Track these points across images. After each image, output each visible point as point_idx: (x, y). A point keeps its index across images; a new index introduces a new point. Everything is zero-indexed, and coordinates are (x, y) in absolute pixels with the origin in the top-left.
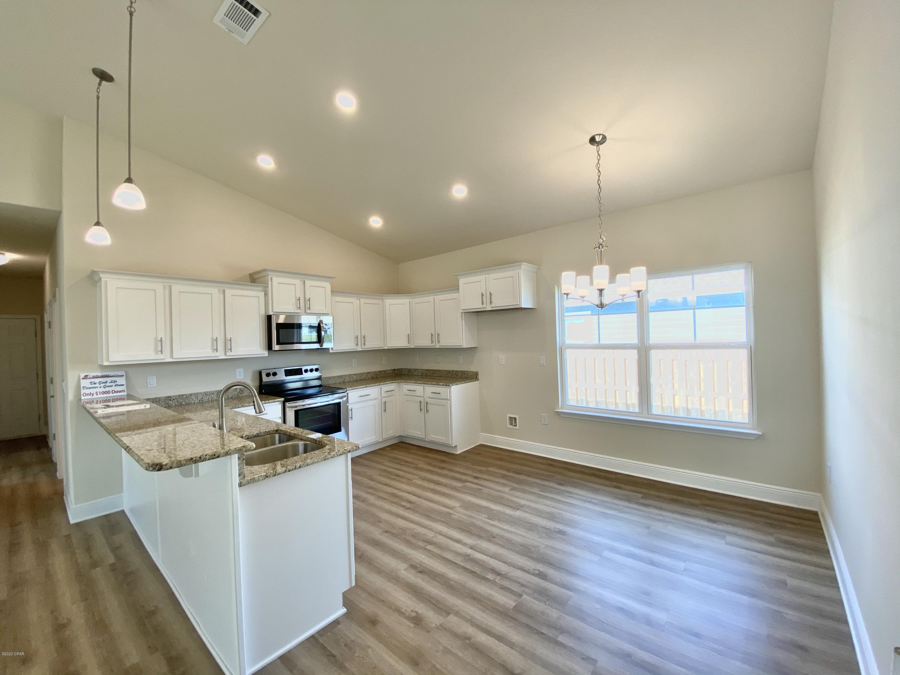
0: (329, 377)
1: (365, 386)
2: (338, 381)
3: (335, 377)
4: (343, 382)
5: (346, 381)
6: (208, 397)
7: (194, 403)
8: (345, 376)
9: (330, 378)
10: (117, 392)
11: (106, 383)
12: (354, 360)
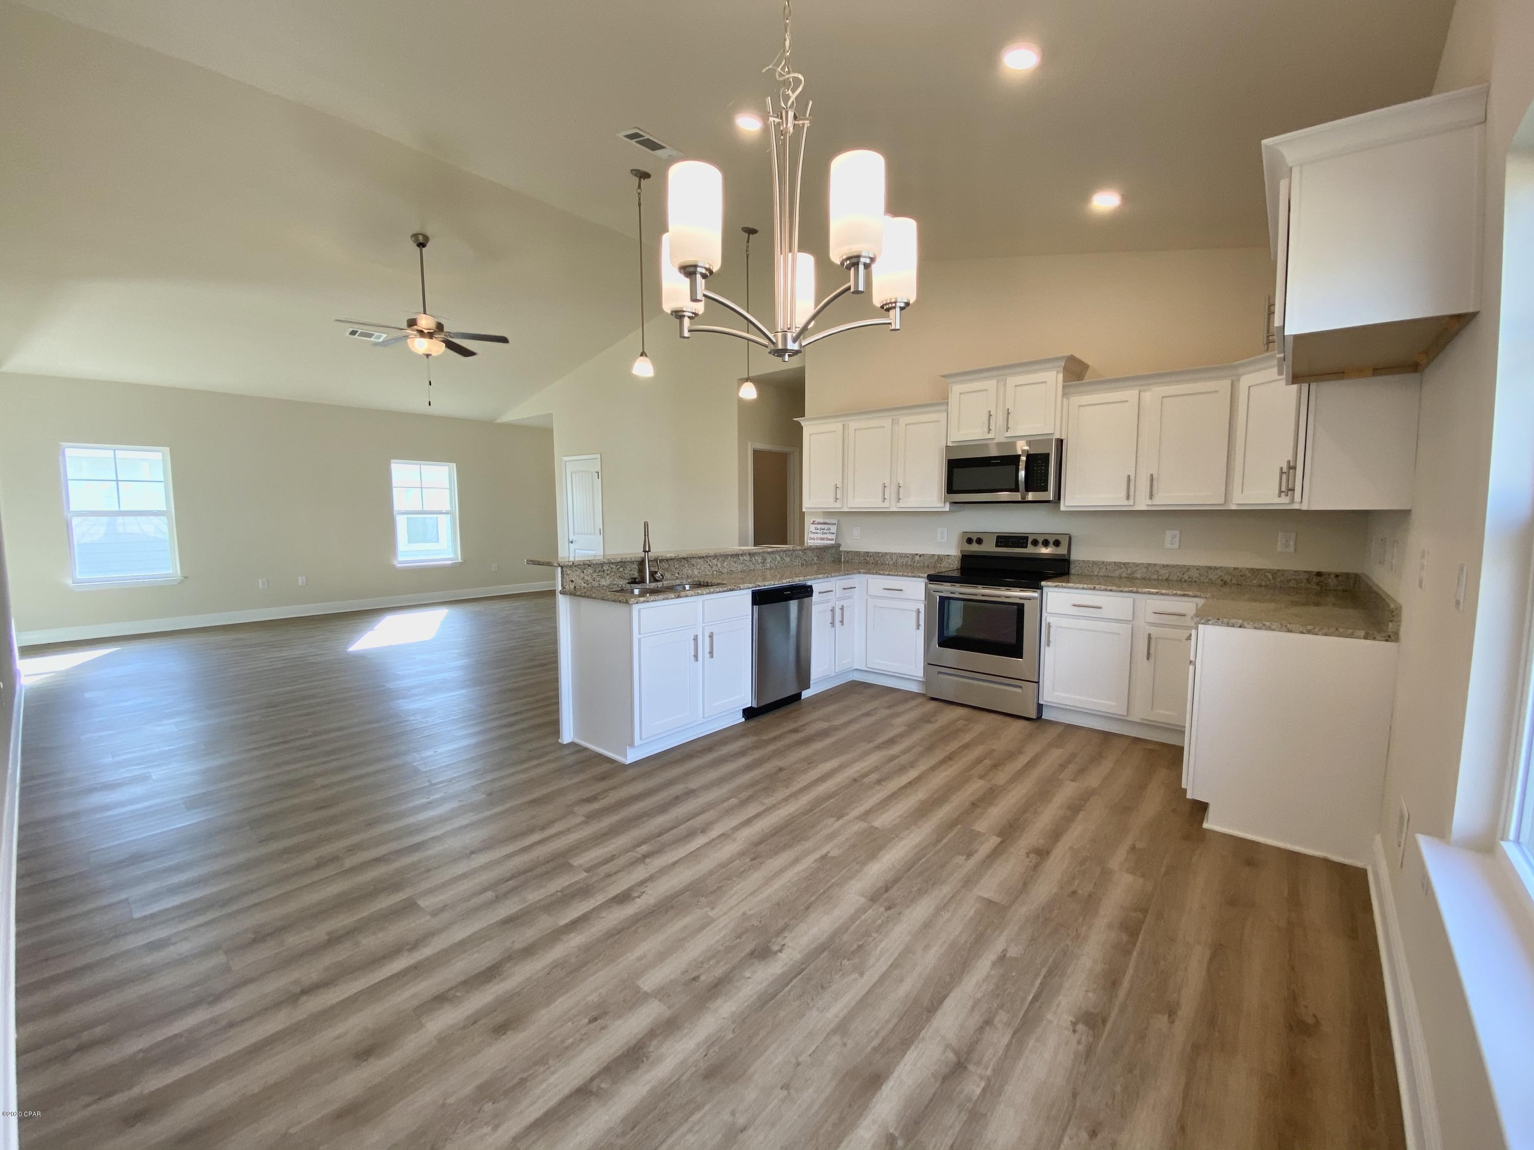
0: (1093, 562)
1: (1092, 586)
2: (1117, 573)
3: (1110, 563)
4: (1128, 578)
5: (1139, 576)
6: (902, 560)
7: (888, 564)
8: (1136, 565)
9: (1095, 563)
10: (828, 540)
11: (824, 529)
12: (1169, 534)
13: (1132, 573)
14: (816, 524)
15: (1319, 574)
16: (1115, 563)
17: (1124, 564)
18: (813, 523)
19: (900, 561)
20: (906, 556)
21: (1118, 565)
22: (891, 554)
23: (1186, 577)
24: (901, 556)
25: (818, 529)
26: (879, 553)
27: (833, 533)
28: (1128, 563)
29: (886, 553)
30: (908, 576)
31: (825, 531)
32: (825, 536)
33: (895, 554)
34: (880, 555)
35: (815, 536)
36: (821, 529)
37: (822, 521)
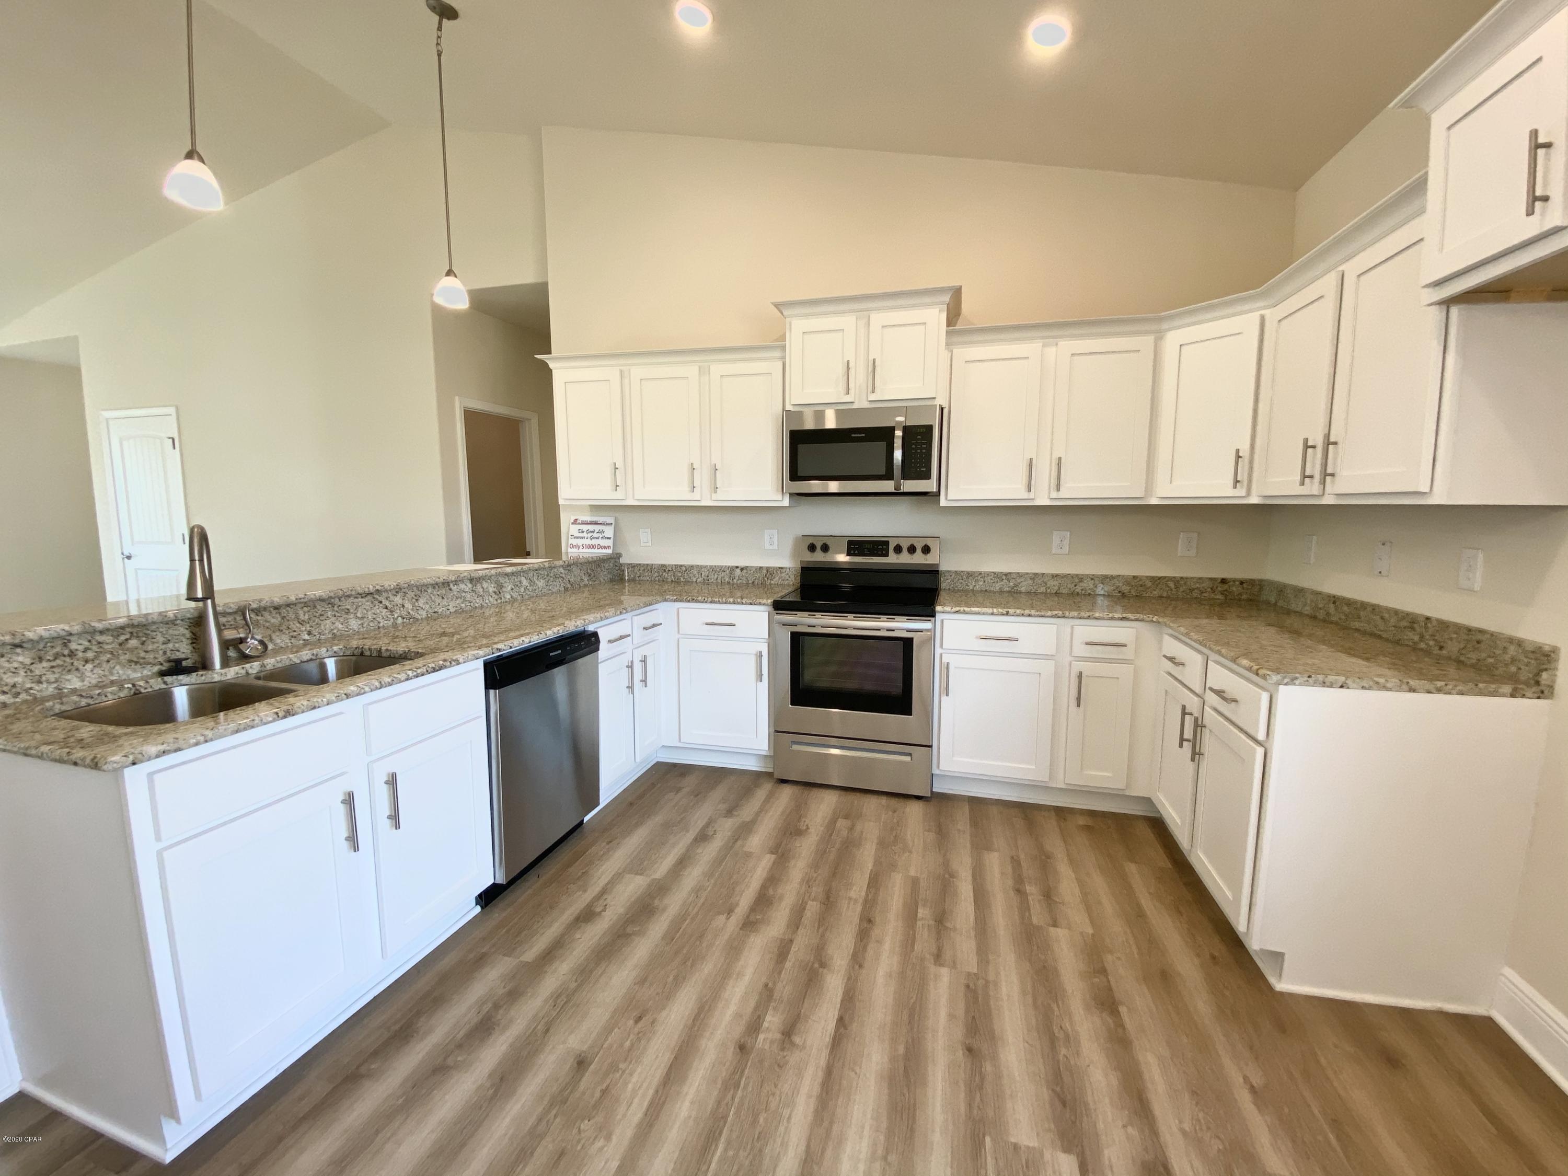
0: (968, 573)
3: (988, 574)
9: (970, 575)
10: (602, 547)
11: (593, 532)
12: (1056, 537)
13: (1016, 586)
14: (579, 524)
15: (1224, 581)
16: (994, 573)
17: (1006, 575)
18: (575, 522)
19: (713, 578)
20: (721, 569)
21: (998, 576)
22: (700, 568)
23: (1078, 589)
24: (714, 569)
25: (583, 532)
26: (681, 566)
27: (609, 538)
28: (1010, 573)
29: (692, 566)
30: (743, 604)
31: (595, 535)
32: (594, 542)
33: (706, 567)
34: (684, 568)
35: (580, 542)
36: (588, 532)
37: (589, 519)
